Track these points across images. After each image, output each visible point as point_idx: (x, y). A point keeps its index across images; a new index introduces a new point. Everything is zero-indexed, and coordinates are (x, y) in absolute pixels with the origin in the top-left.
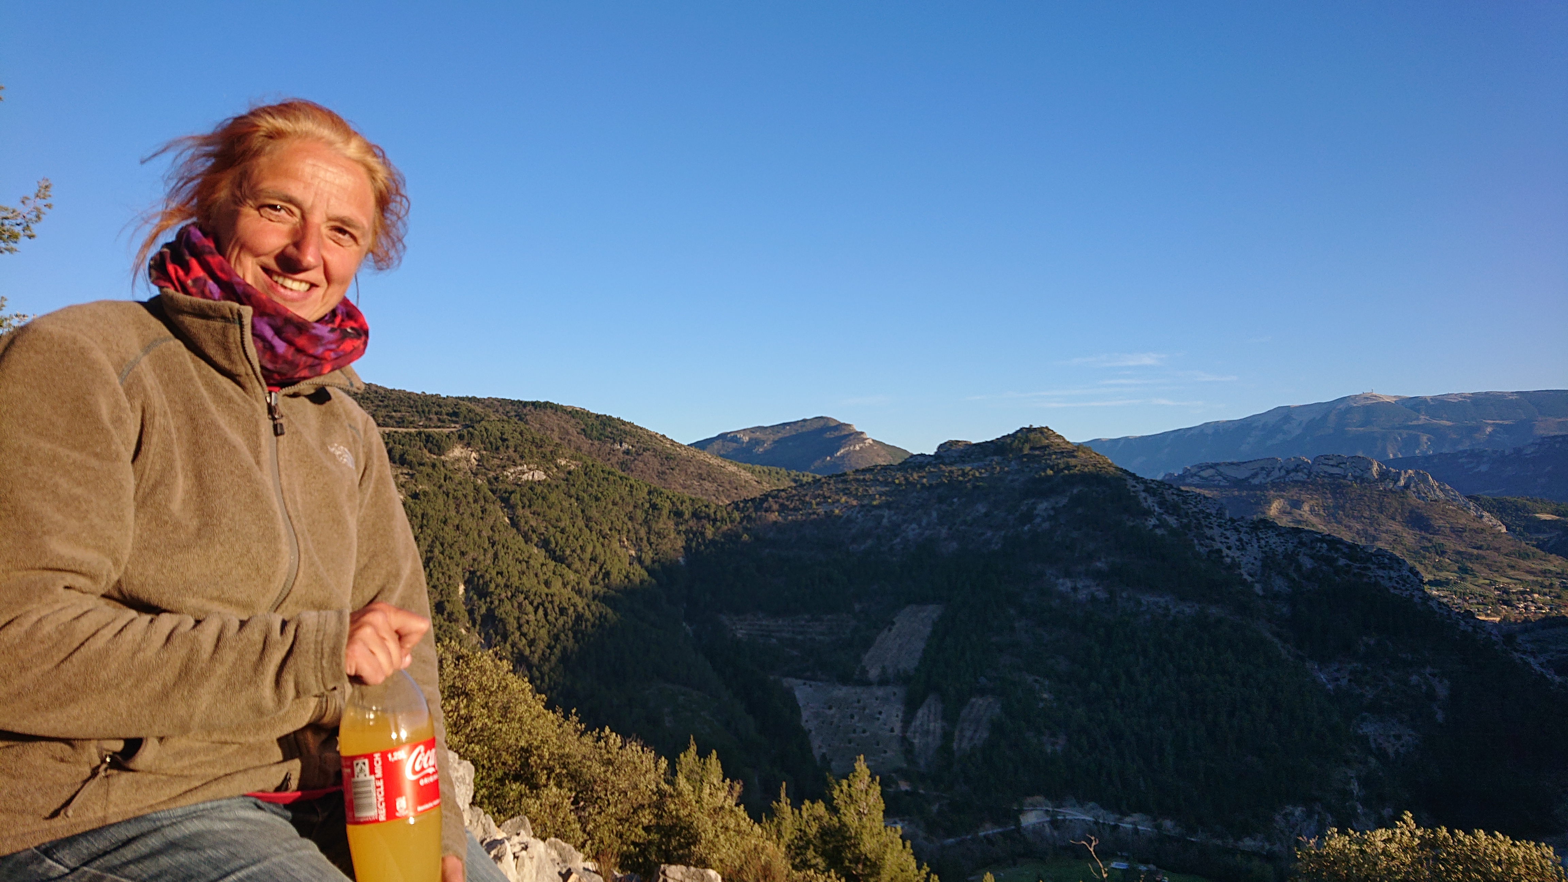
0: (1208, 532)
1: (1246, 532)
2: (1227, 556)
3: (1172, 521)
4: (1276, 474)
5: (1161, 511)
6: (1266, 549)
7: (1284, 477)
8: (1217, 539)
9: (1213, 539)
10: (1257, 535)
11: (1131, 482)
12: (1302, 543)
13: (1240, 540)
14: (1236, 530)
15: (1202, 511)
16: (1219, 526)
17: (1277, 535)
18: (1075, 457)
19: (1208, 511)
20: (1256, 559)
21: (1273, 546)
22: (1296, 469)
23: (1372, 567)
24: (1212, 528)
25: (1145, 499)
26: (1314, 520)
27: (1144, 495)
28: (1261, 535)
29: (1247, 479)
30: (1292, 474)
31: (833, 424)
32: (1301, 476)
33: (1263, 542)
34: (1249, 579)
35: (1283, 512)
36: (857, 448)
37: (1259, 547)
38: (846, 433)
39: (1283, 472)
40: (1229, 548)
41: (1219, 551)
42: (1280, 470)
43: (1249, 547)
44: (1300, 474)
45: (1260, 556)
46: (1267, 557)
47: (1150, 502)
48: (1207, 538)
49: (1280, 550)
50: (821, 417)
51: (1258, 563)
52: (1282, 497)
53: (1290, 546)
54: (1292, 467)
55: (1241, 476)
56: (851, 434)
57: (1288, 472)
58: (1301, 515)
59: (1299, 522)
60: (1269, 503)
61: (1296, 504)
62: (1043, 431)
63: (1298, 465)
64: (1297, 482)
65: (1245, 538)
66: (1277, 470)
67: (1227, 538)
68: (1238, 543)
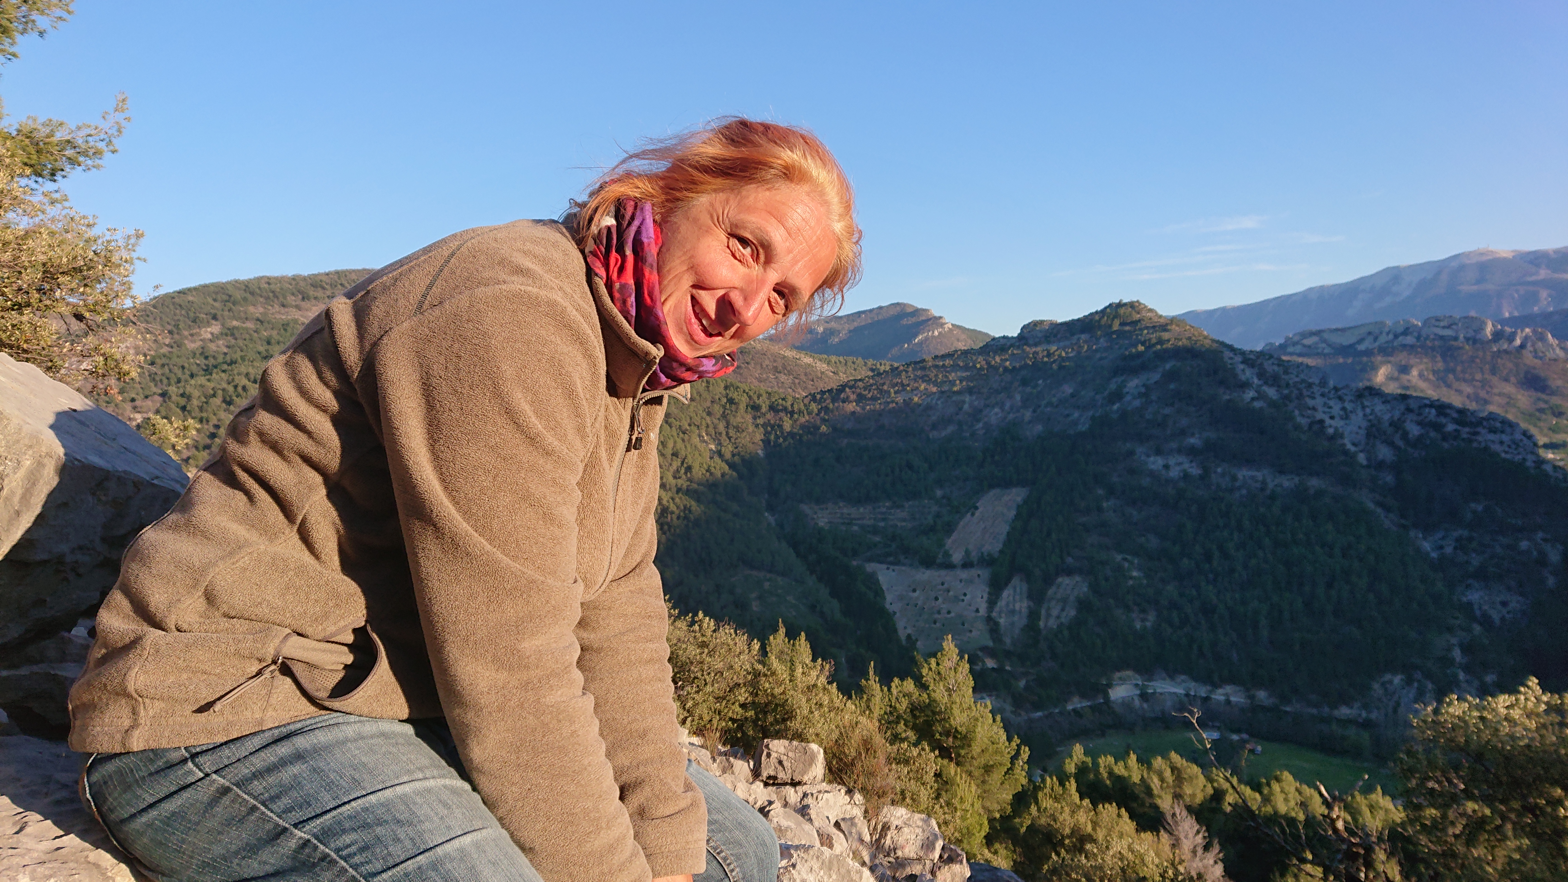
0: (1310, 402)
1: (1351, 401)
2: (1330, 426)
3: (1271, 392)
4: (1383, 339)
5: (1260, 383)
6: (1371, 417)
7: (1392, 341)
8: (1320, 409)
9: (1314, 409)
10: (1362, 403)
11: (1227, 354)
12: (1409, 410)
13: (1344, 409)
14: (1340, 398)
15: (1303, 381)
16: (1323, 395)
17: (1384, 403)
18: (1166, 330)
19: (1310, 381)
20: (1360, 427)
21: (1379, 414)
22: (1406, 332)
24: (1314, 398)
25: (1243, 370)
26: (1422, 385)
27: (1242, 366)
28: (1366, 403)
29: (1351, 346)
30: (1401, 338)
31: (910, 310)
32: (1410, 340)
33: (1368, 411)
34: (1353, 449)
35: (1390, 378)
36: (936, 333)
37: (1365, 415)
38: (924, 318)
39: (1391, 336)
40: (1332, 418)
41: (1321, 422)
42: (1388, 333)
43: (1353, 416)
44: (1409, 338)
45: (1364, 424)
46: (1372, 426)
47: (1247, 374)
48: (1309, 409)
49: (1387, 417)
50: (898, 304)
51: (1363, 432)
52: (1389, 362)
53: (1396, 413)
54: (1400, 330)
55: (1345, 343)
56: (930, 319)
57: (1396, 336)
58: (1409, 381)
59: (1407, 388)
60: (1375, 368)
61: (1405, 369)
62: (1133, 306)
63: (1408, 328)
64: (1404, 346)
65: (1349, 406)
66: (1384, 334)
67: (1330, 407)
68: (1342, 413)
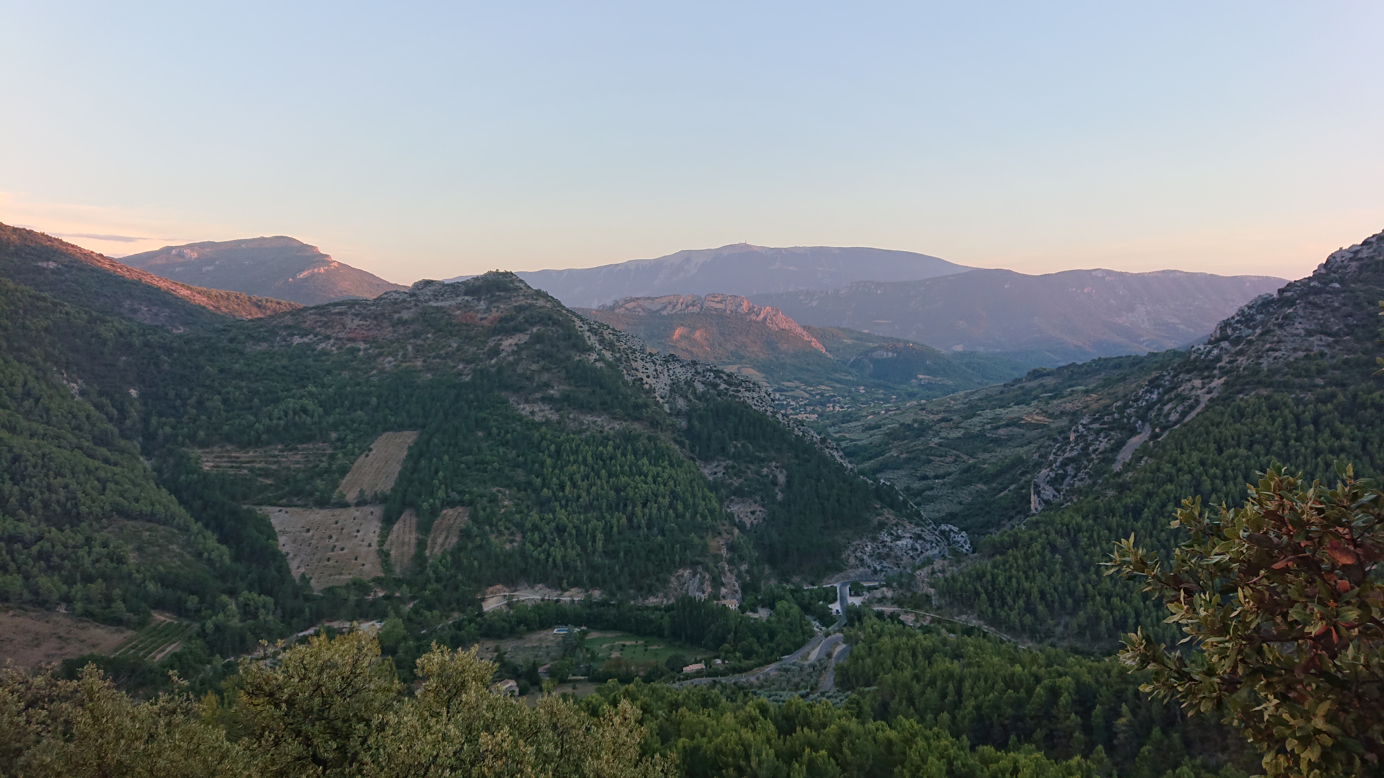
1: (661, 364)
2: (647, 383)
3: (608, 355)
4: (679, 307)
5: (600, 347)
6: (673, 377)
7: (684, 310)
8: (640, 370)
9: (637, 370)
10: (668, 367)
11: (578, 322)
12: (697, 373)
14: (654, 362)
15: (630, 347)
16: (642, 359)
17: (681, 367)
19: (634, 347)
20: (666, 385)
21: (678, 375)
23: (742, 390)
24: (636, 361)
25: (589, 337)
26: (703, 343)
27: (588, 334)
29: (659, 311)
30: (689, 308)
33: (671, 372)
34: (661, 401)
35: (682, 337)
37: (669, 376)
39: (684, 306)
40: (648, 377)
41: (641, 379)
42: (682, 304)
43: (661, 376)
44: (695, 308)
45: (669, 382)
46: (674, 383)
47: (592, 340)
48: (633, 369)
49: (683, 377)
51: (668, 388)
52: (682, 325)
53: (689, 375)
54: (690, 302)
55: (654, 309)
56: (317, 257)
57: (687, 306)
60: (674, 330)
61: (691, 330)
62: (507, 275)
63: (694, 302)
64: (691, 314)
66: (679, 304)
67: (647, 369)
68: (654, 373)
